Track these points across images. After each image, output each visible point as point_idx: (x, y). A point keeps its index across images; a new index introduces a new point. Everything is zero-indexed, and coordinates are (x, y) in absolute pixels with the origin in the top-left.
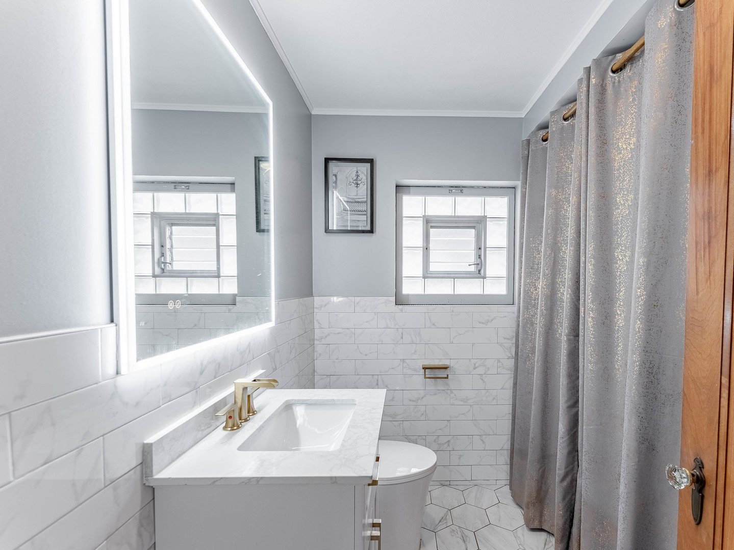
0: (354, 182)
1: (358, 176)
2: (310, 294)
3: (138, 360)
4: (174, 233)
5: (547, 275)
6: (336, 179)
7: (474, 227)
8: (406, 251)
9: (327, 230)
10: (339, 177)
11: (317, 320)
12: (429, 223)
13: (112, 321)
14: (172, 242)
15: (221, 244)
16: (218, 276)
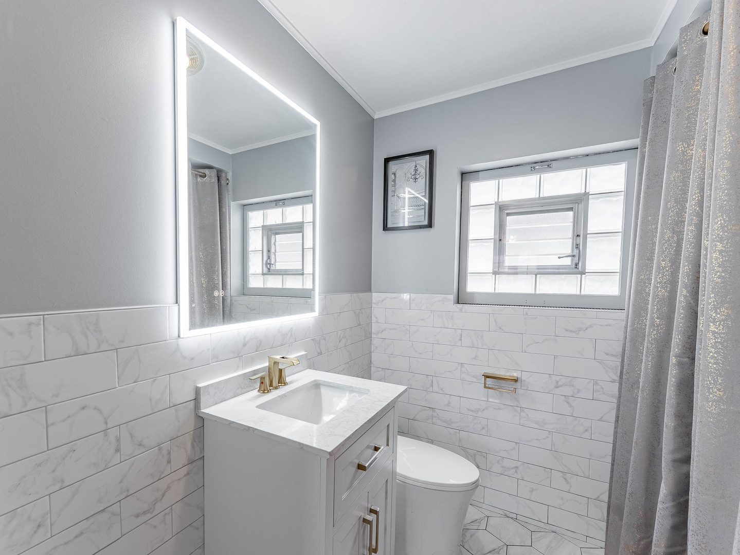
0: (413, 177)
1: (416, 170)
2: (369, 290)
3: (190, 329)
4: (277, 240)
5: (663, 269)
6: (395, 177)
7: (571, 209)
8: (473, 244)
9: (385, 228)
10: (397, 176)
11: (375, 315)
12: (503, 210)
13: (177, 303)
14: (275, 247)
15: (305, 247)
16: (303, 274)
